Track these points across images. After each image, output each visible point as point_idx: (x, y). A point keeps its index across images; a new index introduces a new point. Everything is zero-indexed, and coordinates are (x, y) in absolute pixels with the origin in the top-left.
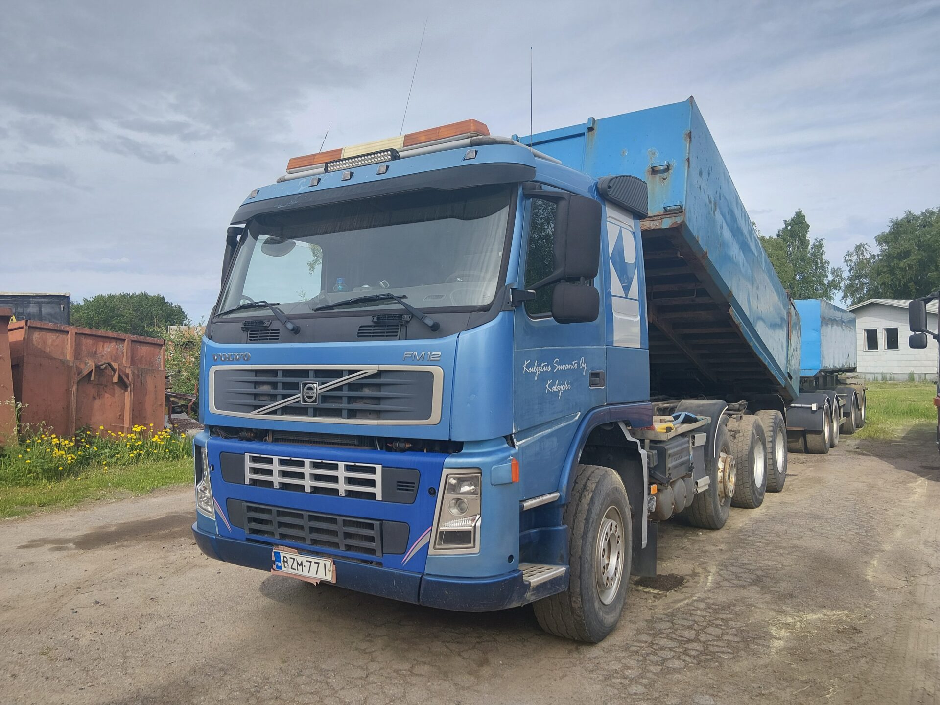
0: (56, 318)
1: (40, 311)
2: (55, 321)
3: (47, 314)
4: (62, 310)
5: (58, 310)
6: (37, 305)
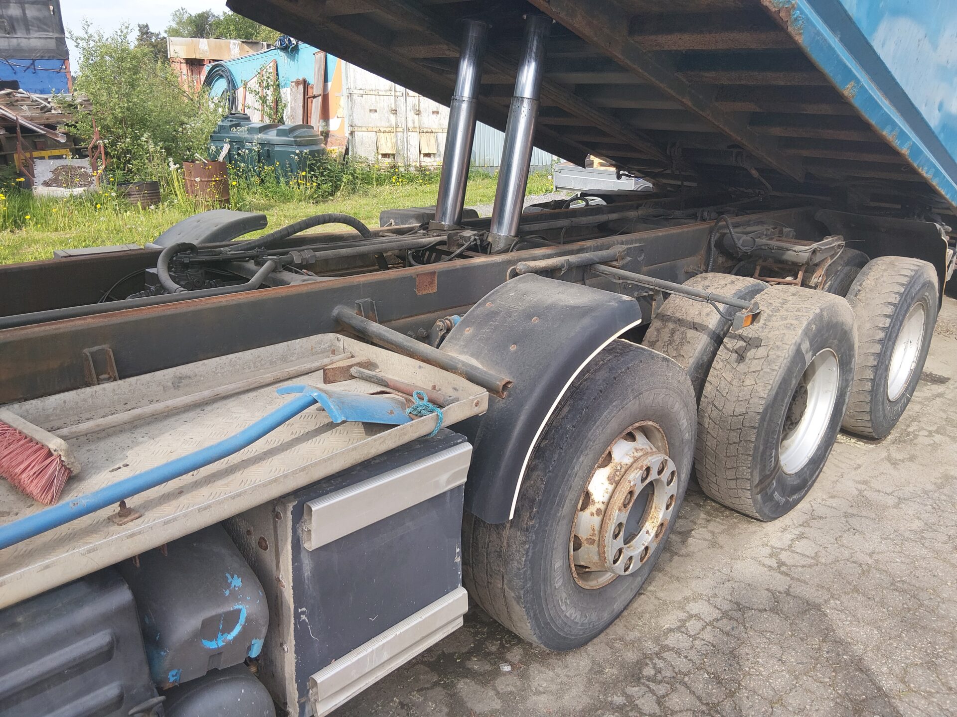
0: (45, 24)
1: (24, 14)
2: (45, 27)
3: (34, 19)
4: (52, 13)
5: (46, 14)
6: (19, 5)
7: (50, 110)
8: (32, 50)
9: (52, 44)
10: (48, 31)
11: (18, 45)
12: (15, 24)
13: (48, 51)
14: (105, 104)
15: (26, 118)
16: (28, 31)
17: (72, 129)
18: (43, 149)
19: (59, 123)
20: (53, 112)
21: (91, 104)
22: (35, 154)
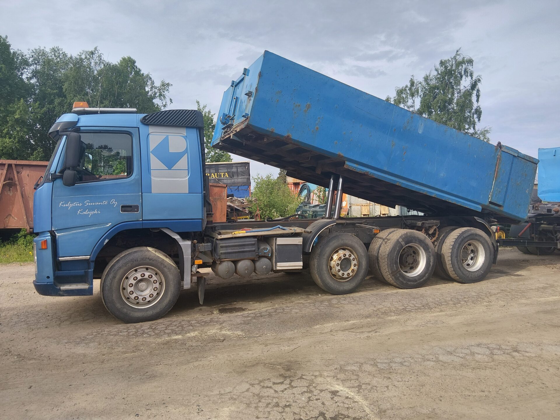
0: (244, 173)
1: (237, 170)
3: (240, 172)
4: (247, 169)
5: (245, 170)
6: (236, 168)
7: (244, 203)
8: (238, 183)
9: (245, 180)
10: (244, 176)
11: (234, 181)
12: (234, 174)
13: (244, 183)
14: (261, 200)
15: (236, 206)
16: (238, 176)
17: (250, 209)
18: (240, 216)
19: (246, 207)
20: (245, 204)
21: (257, 201)
22: (238, 218)
